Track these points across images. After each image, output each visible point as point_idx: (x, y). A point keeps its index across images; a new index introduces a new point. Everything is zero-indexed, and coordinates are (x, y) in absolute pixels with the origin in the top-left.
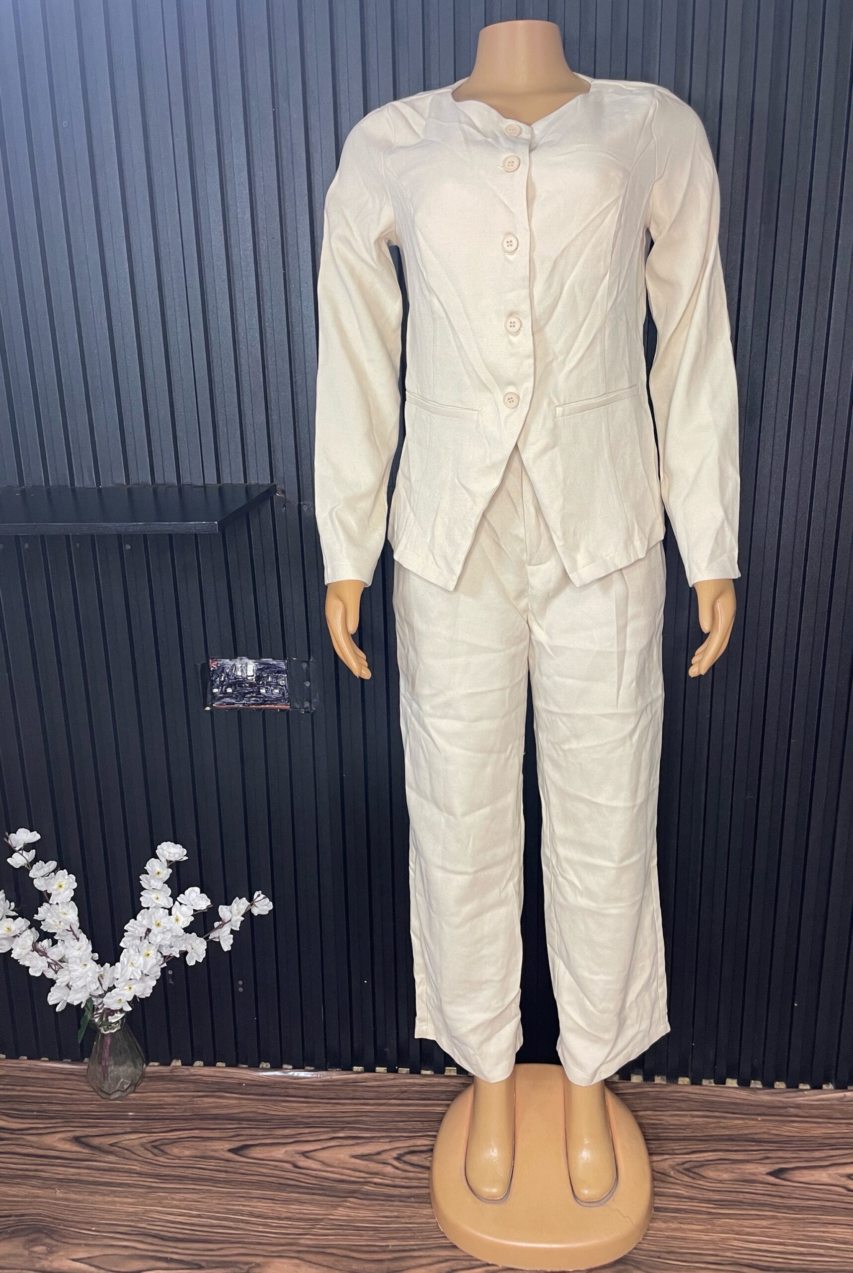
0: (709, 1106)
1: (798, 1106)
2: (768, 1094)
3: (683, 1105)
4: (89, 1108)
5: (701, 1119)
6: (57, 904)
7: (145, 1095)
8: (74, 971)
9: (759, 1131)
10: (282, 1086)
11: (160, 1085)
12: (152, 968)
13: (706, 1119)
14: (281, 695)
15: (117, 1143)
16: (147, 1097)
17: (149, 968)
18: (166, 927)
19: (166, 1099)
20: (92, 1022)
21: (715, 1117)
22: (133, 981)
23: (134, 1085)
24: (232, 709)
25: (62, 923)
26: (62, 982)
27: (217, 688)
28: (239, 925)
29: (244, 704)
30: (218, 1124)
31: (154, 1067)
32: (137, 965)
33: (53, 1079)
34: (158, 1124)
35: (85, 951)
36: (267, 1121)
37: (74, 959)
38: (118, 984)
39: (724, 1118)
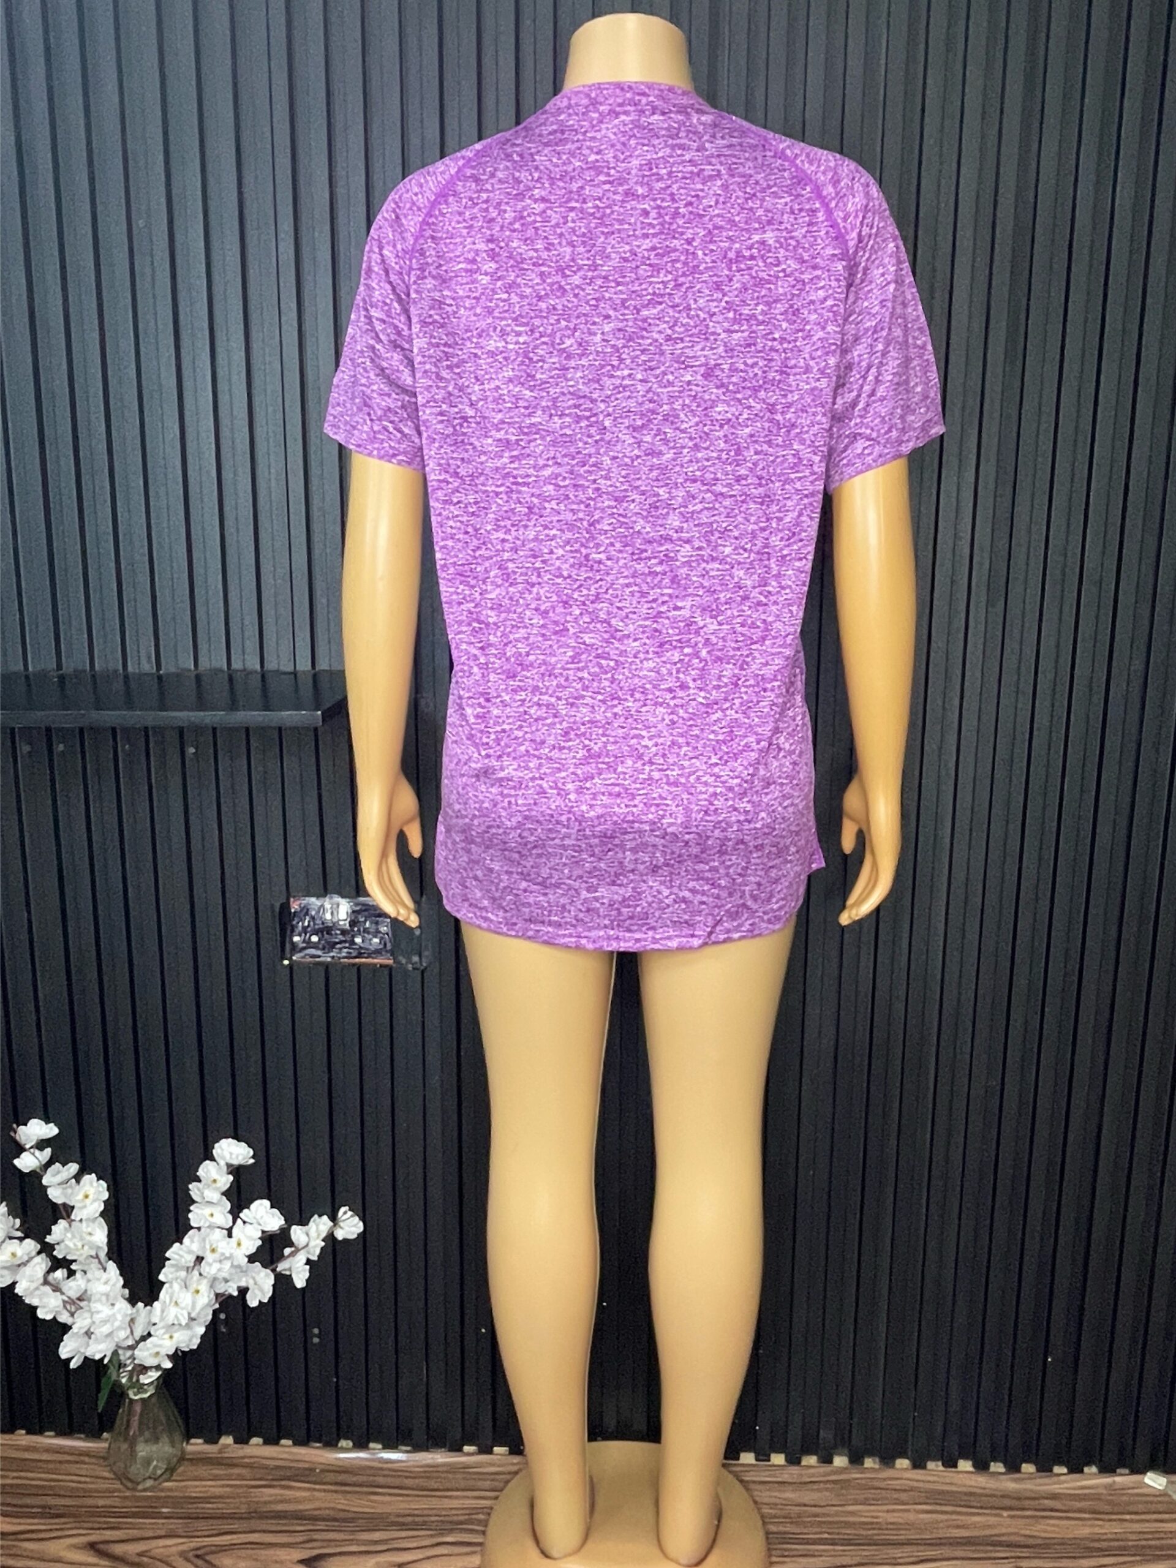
0: (937, 1498)
1: (1054, 1497)
2: (1015, 1480)
3: (904, 1496)
4: (108, 1502)
5: (929, 1516)
6: (81, 1220)
7: (183, 1484)
8: (98, 1312)
9: (1004, 1531)
10: (368, 1472)
11: (202, 1470)
12: (202, 1309)
13: (934, 1516)
14: (381, 946)
15: (146, 1551)
16: (186, 1487)
17: (198, 1308)
18: (223, 1254)
19: (212, 1489)
20: (117, 1384)
21: (946, 1513)
22: (176, 1327)
23: (171, 1470)
24: (319, 963)
25: (86, 1248)
26: (81, 1328)
27: (300, 935)
28: (318, 1252)
29: (333, 957)
30: (285, 1525)
31: (197, 1445)
32: (183, 1305)
33: (60, 1462)
34: (201, 1524)
35: (114, 1285)
36: (352, 1520)
37: (98, 1296)
38: (156, 1331)
39: (959, 1513)
